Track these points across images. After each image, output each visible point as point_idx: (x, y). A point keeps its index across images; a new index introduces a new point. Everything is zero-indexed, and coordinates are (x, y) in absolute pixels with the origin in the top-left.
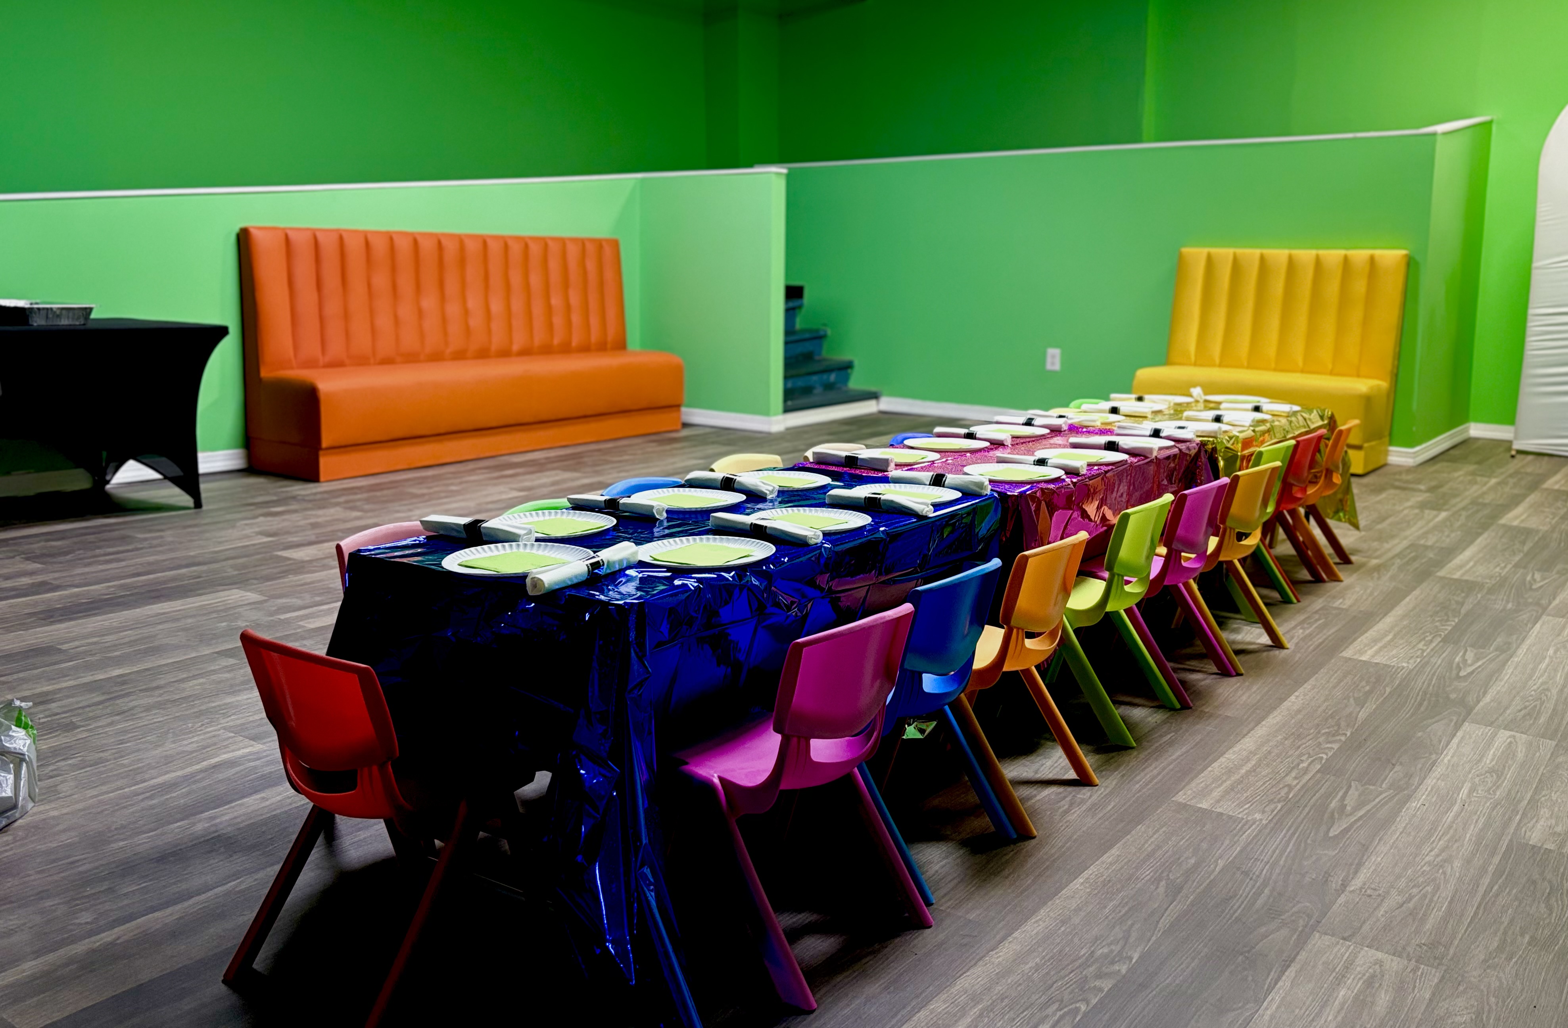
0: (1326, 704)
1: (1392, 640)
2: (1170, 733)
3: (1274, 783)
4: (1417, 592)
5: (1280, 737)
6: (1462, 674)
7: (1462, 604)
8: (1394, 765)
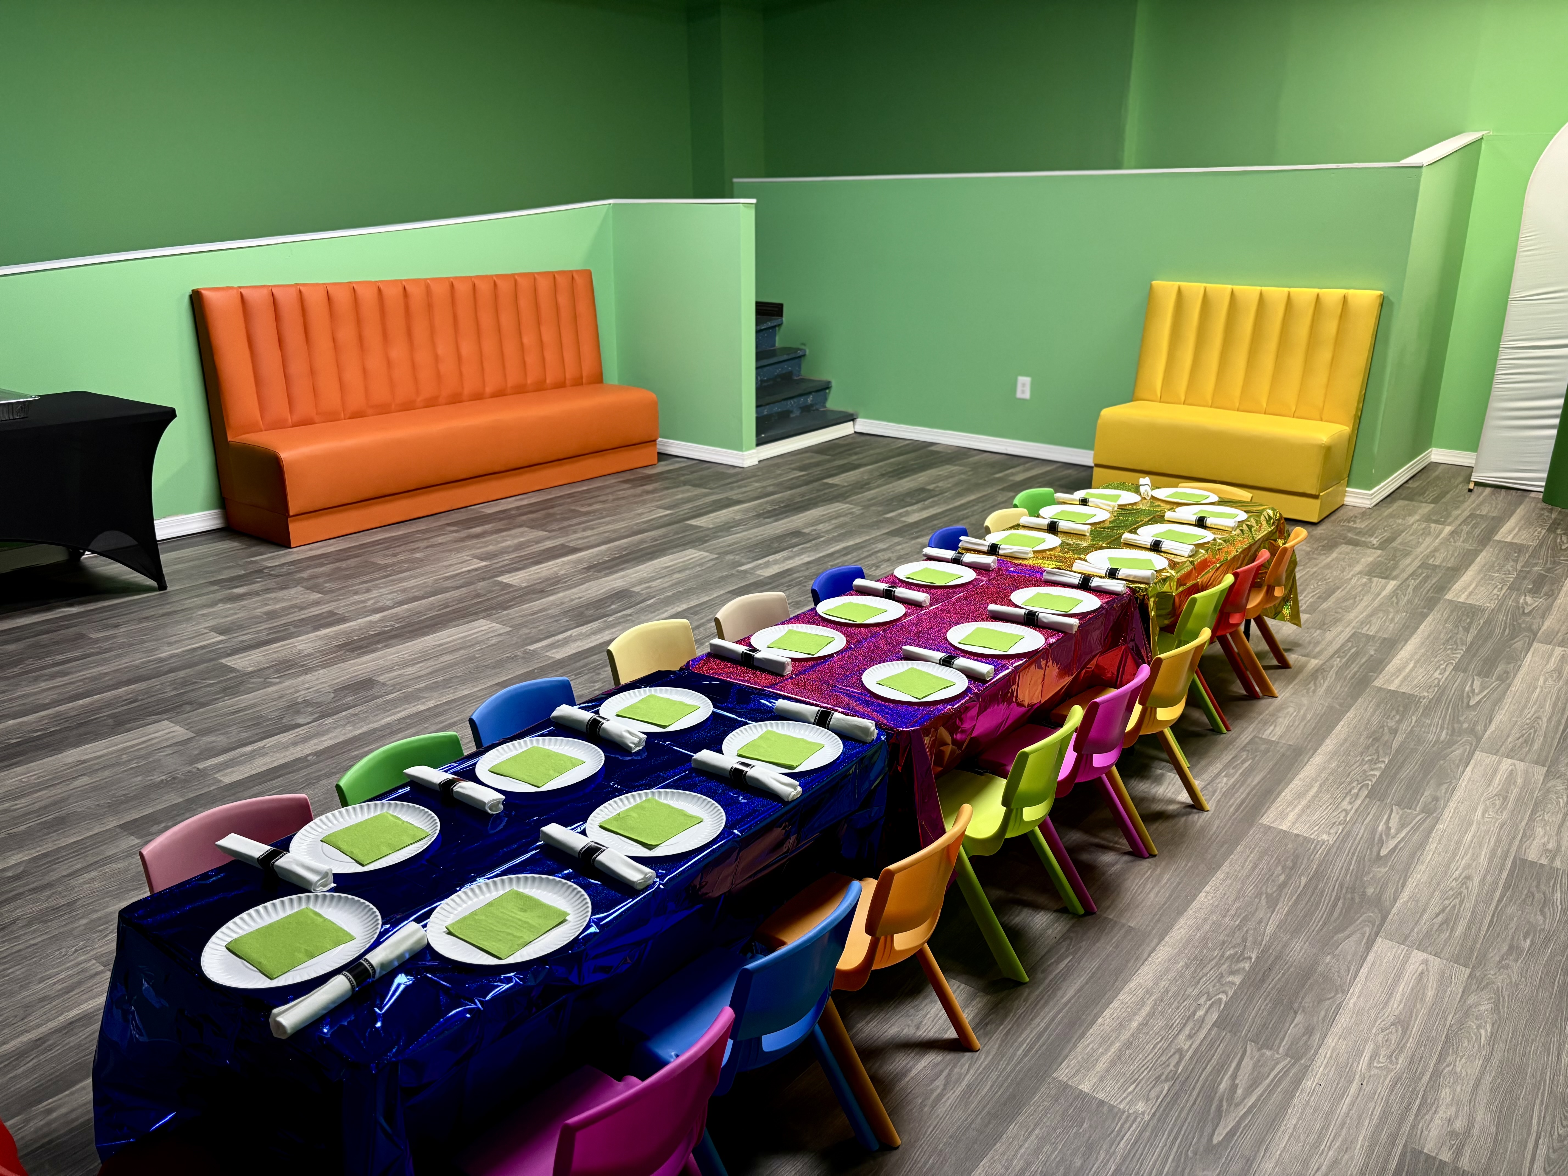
0: (1237, 905)
1: (1316, 796)
2: (1067, 957)
3: (1166, 1045)
4: (1350, 714)
5: (1181, 964)
6: (1383, 852)
7: (1394, 732)
8: (1296, 1013)
